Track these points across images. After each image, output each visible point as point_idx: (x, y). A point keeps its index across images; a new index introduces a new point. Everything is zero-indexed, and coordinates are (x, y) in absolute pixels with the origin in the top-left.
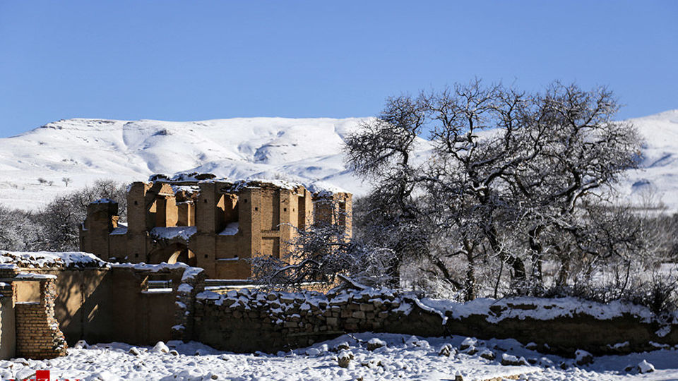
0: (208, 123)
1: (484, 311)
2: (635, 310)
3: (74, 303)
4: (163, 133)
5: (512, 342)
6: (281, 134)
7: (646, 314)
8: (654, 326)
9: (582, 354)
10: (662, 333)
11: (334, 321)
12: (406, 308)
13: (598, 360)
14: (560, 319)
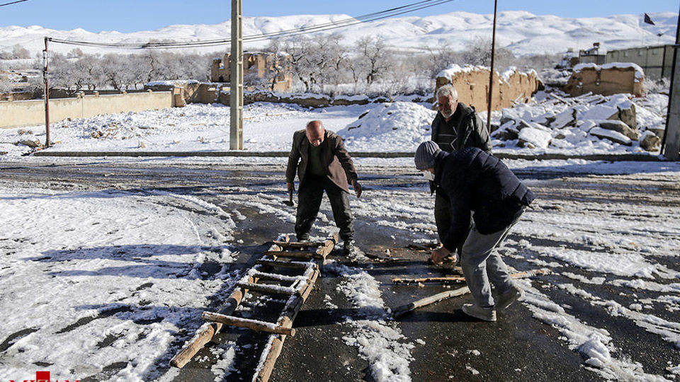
0: (284, 17)
1: (289, 96)
2: (325, 96)
3: (191, 93)
4: (268, 21)
5: (296, 105)
6: (310, 21)
7: (328, 98)
8: (330, 101)
9: (311, 108)
10: (331, 102)
11: (253, 99)
12: (270, 96)
13: (316, 109)
14: (307, 99)
